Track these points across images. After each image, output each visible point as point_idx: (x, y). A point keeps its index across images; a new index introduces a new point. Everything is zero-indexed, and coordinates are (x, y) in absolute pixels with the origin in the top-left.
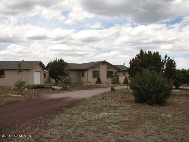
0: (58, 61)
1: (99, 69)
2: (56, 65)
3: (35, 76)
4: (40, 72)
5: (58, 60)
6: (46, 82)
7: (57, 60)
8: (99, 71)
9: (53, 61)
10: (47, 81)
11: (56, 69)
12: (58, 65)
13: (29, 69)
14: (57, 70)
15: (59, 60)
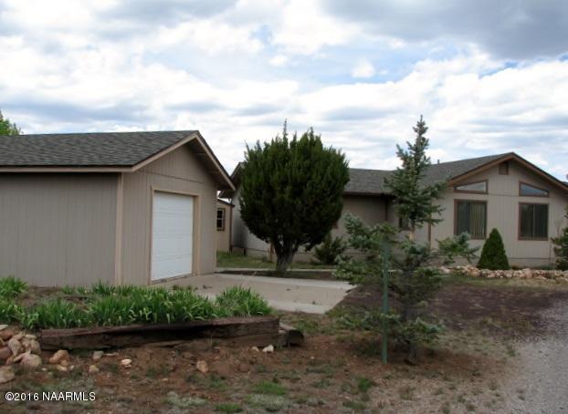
0: (293, 143)
1: (486, 193)
2: (285, 162)
3: (158, 221)
4: (194, 197)
5: (290, 139)
6: (227, 249)
7: (285, 139)
8: (484, 203)
9: (267, 145)
10: (231, 248)
11: (284, 184)
12: (296, 161)
13: (117, 175)
14: (288, 189)
15: (298, 139)
